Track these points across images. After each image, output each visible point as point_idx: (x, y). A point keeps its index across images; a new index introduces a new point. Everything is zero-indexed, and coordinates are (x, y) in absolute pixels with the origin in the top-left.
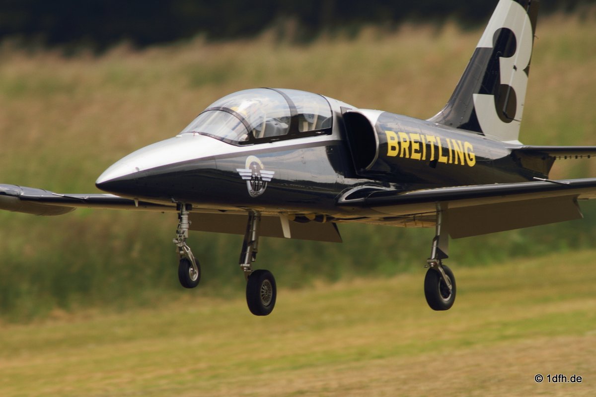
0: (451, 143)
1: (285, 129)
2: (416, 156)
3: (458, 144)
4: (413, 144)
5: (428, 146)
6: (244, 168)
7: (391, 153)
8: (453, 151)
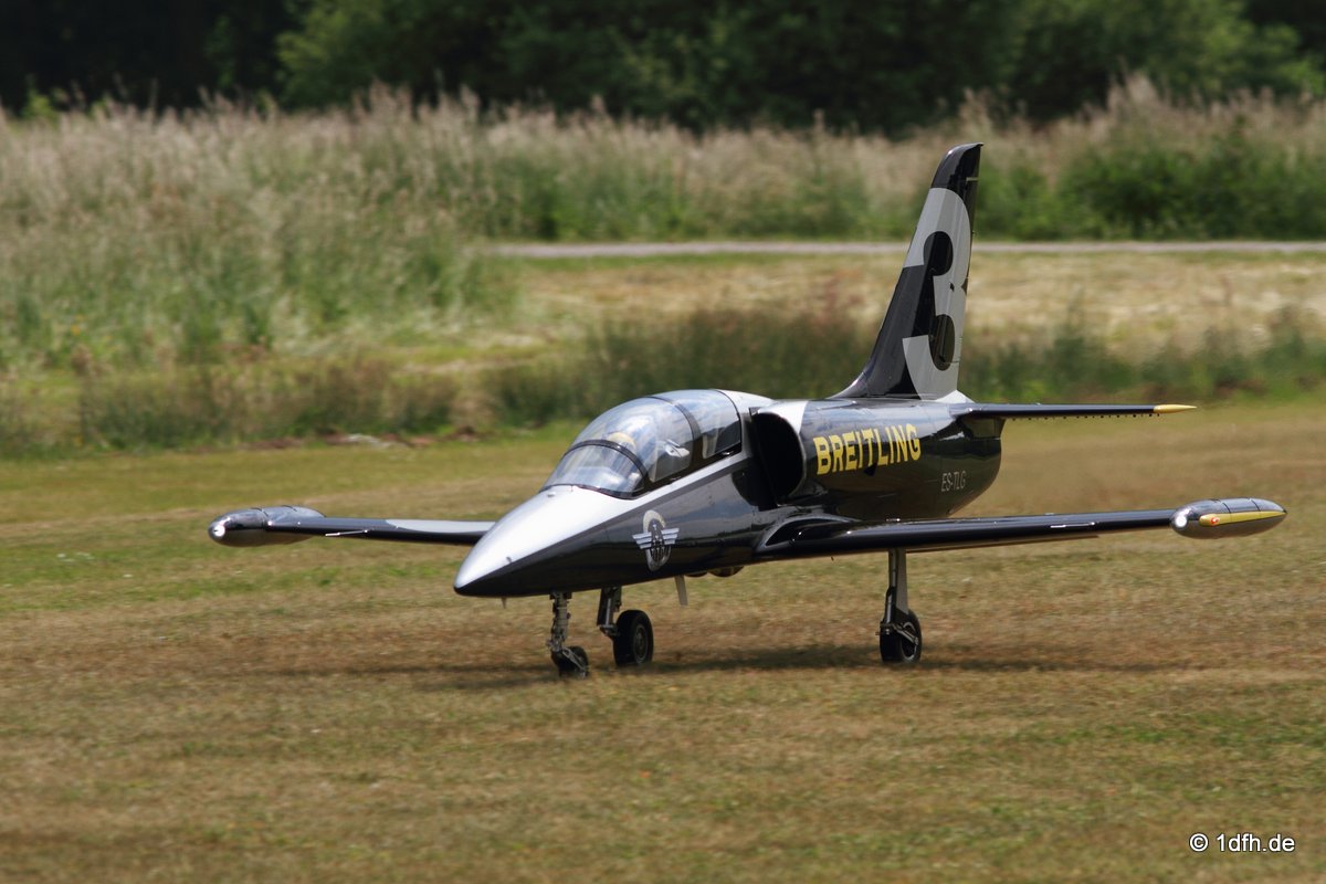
0: (891, 431)
1: (686, 458)
2: (851, 465)
3: (898, 430)
4: (848, 448)
5: (865, 447)
6: (641, 532)
7: (822, 470)
8: (895, 444)
